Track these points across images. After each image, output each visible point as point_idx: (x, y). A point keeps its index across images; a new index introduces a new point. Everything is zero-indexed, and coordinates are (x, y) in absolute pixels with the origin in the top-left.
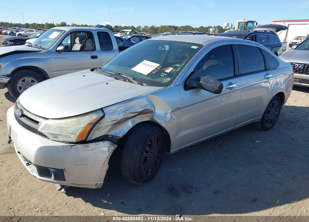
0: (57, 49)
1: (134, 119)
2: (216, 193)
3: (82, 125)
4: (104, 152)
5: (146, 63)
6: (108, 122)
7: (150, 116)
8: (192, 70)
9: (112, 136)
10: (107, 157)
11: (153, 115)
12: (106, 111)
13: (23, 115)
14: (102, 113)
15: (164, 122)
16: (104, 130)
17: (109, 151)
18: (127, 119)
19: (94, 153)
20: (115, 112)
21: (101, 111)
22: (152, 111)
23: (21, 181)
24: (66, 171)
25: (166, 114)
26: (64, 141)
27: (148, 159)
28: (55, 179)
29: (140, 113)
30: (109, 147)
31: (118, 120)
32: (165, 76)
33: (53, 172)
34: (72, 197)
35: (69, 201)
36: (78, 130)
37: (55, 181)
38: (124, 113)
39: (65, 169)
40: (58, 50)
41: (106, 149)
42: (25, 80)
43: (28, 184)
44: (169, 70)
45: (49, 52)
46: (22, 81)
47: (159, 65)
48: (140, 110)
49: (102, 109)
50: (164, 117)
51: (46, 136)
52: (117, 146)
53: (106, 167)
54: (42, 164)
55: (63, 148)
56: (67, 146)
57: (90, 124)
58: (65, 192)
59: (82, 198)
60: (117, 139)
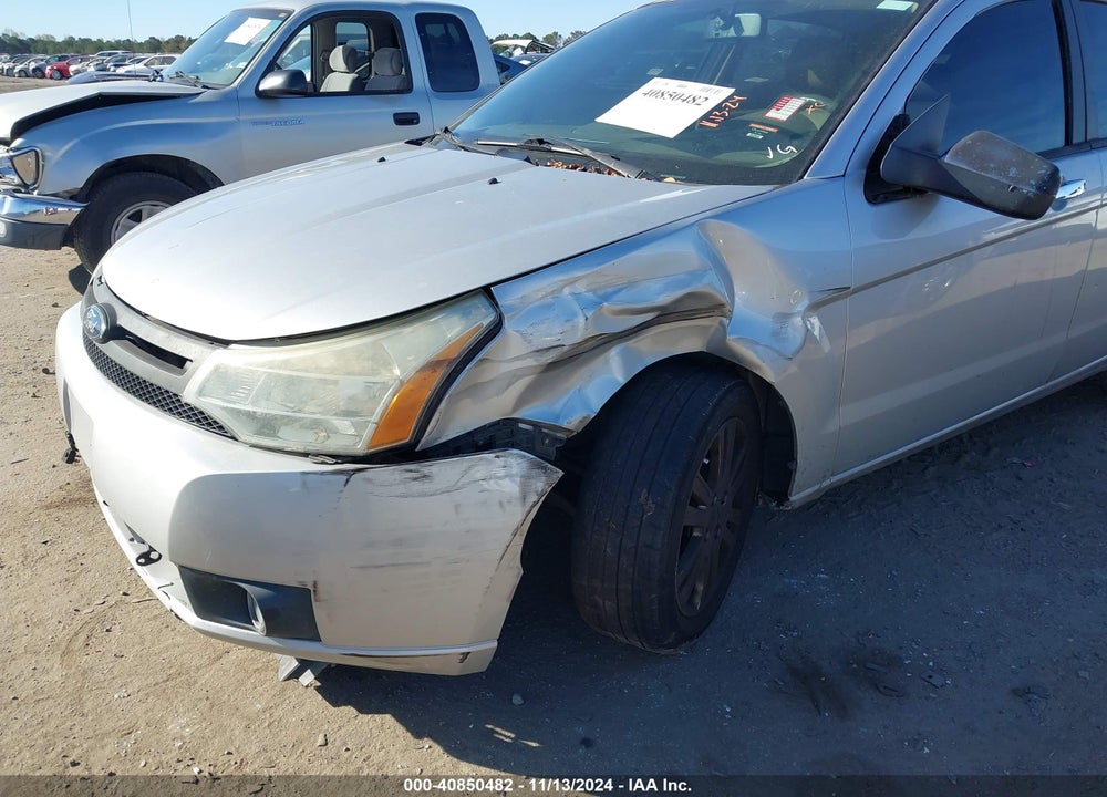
0: (261, 87)
1: (631, 343)
2: (1023, 693)
3: (397, 372)
4: (501, 503)
5: (663, 89)
6: (518, 358)
7: (706, 328)
8: (895, 107)
9: (535, 424)
10: (517, 529)
11: (721, 323)
12: (506, 298)
13: (116, 333)
14: (491, 310)
15: (776, 355)
16: (497, 395)
17: (524, 498)
18: (603, 342)
19: (457, 507)
20: (549, 307)
21: (482, 301)
22: (723, 305)
23: (124, 629)
24: (322, 595)
25: (784, 317)
26: (310, 449)
27: (695, 534)
28: (271, 630)
29: (665, 315)
30: (526, 478)
31: (565, 349)
32: (767, 136)
33: (262, 603)
34: (350, 711)
35: (340, 728)
36: (375, 399)
37: (270, 641)
38: (590, 314)
39: (315, 585)
40: (265, 91)
41: (511, 488)
42: (140, 212)
43: (153, 644)
44: (783, 112)
45: (231, 99)
46: (129, 218)
47: (732, 90)
48: (664, 299)
49: (486, 291)
50: (776, 334)
51: (221, 428)
52: (561, 473)
53: (512, 574)
54: (208, 564)
55: (304, 484)
56: (323, 473)
57: (433, 365)
58: (319, 684)
59: (394, 716)
60: (556, 440)
